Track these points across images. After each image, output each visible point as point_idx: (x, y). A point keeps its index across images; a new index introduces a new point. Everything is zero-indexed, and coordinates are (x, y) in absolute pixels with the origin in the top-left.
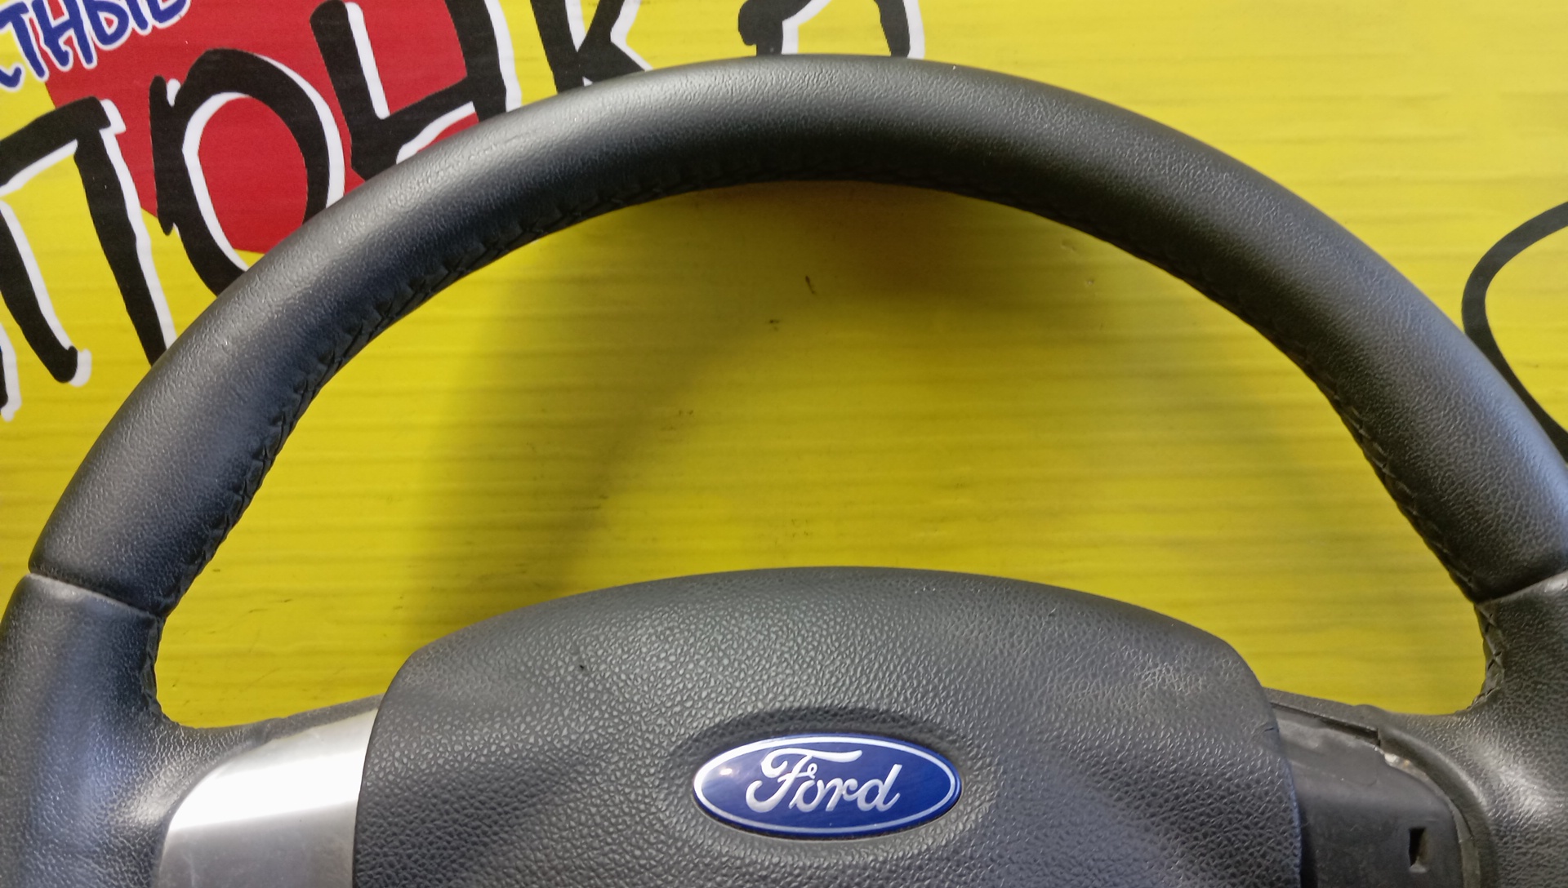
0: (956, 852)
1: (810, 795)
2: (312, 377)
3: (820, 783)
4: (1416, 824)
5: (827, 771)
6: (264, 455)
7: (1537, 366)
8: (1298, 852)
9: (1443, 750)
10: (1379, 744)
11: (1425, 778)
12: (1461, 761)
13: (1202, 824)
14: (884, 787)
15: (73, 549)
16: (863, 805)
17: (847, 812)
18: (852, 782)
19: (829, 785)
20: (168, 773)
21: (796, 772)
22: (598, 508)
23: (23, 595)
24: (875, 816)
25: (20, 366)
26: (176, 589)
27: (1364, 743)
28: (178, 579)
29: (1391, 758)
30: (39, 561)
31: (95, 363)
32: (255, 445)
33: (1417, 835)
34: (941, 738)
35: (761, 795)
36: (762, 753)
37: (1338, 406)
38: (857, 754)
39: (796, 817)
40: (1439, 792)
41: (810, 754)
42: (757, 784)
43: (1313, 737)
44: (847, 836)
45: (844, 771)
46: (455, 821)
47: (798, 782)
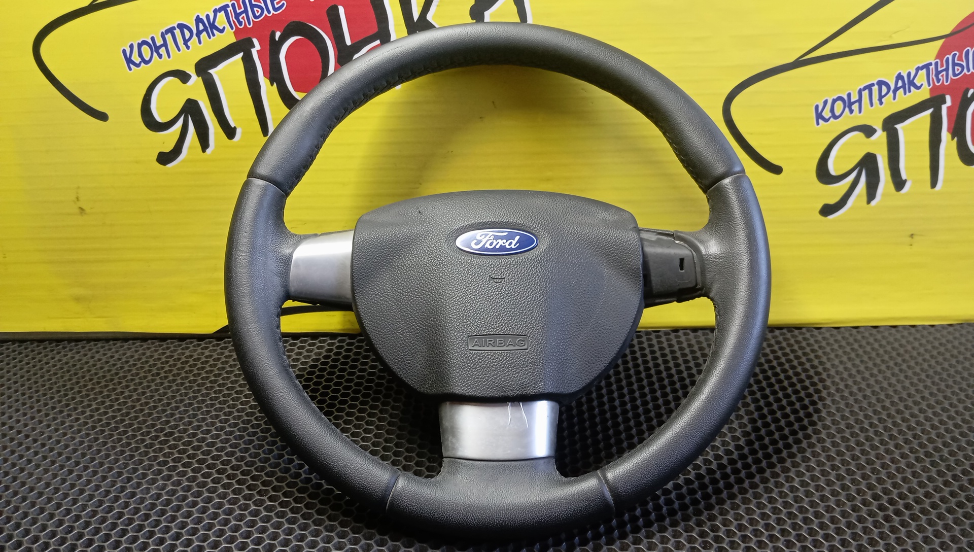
0: (536, 258)
1: (491, 245)
2: (333, 123)
3: (494, 241)
4: (682, 257)
5: (496, 238)
6: (318, 147)
7: (751, 134)
8: (641, 260)
9: (692, 237)
10: (674, 238)
11: (686, 245)
12: (696, 239)
13: (612, 253)
14: (514, 242)
15: (262, 170)
16: (508, 247)
17: (503, 248)
18: (505, 241)
19: (498, 241)
20: (292, 241)
21: (487, 238)
22: (418, 188)
23: (246, 186)
24: (511, 249)
25: (216, 133)
26: (292, 188)
27: (669, 238)
28: (293, 183)
29: (677, 242)
30: (252, 174)
31: (243, 133)
32: (316, 143)
33: (682, 260)
34: (533, 230)
35: (476, 244)
36: (477, 234)
37: (664, 134)
38: (507, 233)
39: (488, 250)
40: (689, 248)
41: (491, 233)
42: (476, 241)
43: (654, 237)
44: (503, 255)
45: (502, 238)
46: (383, 252)
47: (488, 240)
